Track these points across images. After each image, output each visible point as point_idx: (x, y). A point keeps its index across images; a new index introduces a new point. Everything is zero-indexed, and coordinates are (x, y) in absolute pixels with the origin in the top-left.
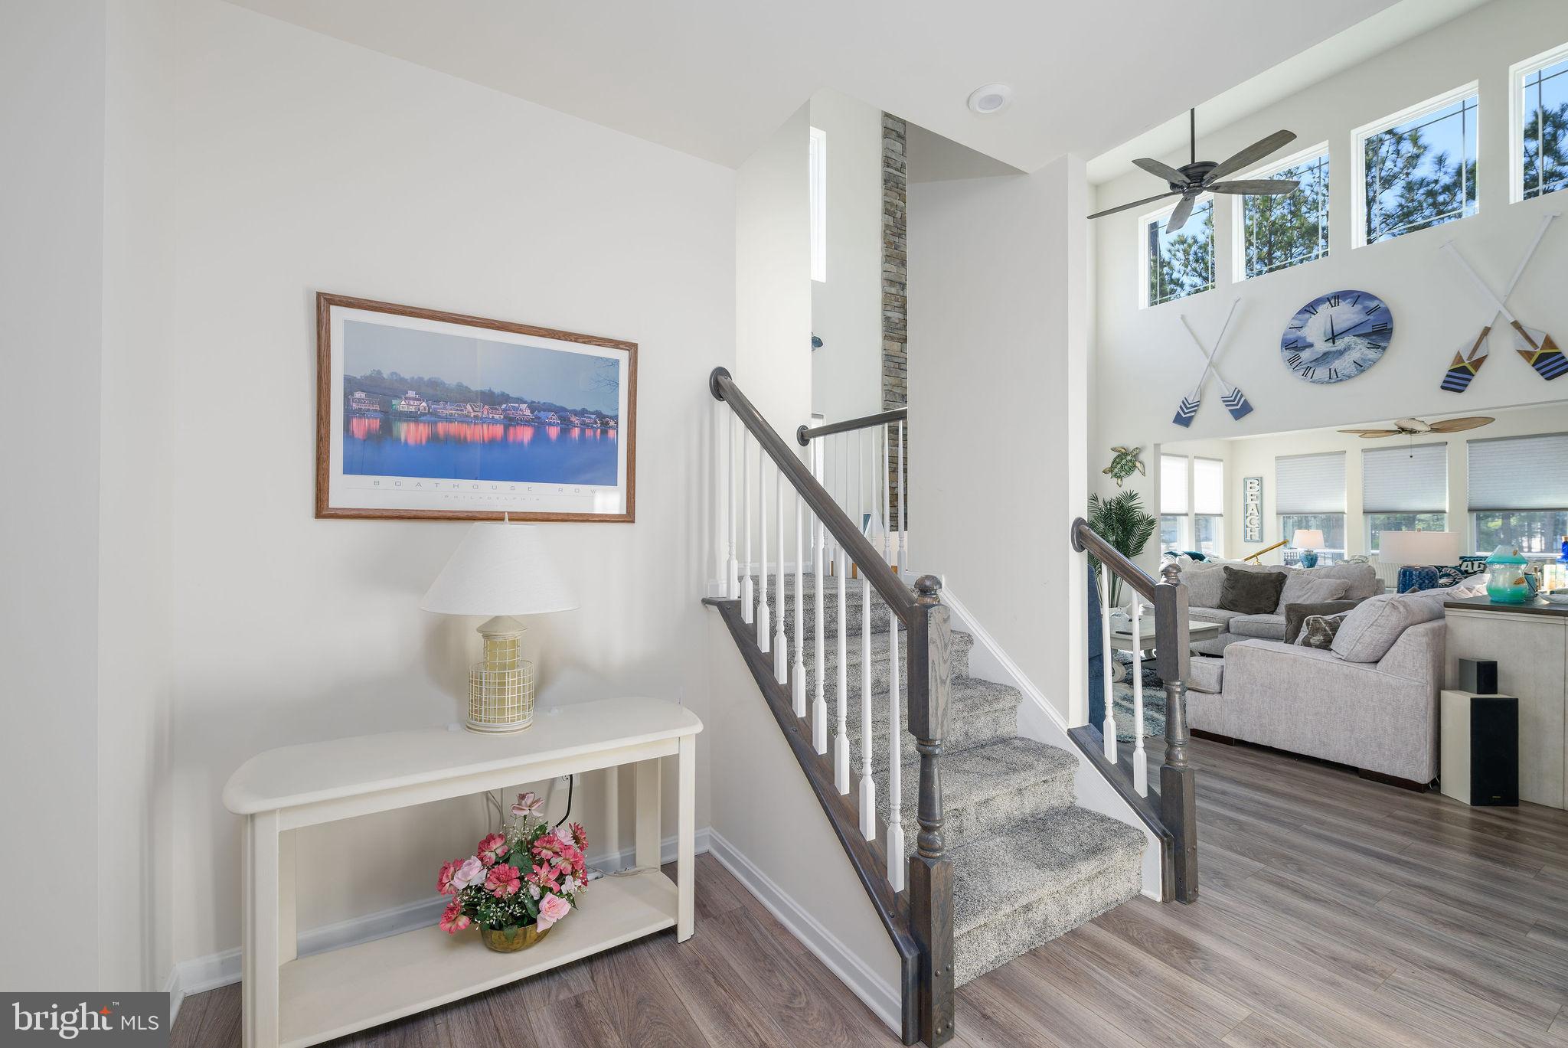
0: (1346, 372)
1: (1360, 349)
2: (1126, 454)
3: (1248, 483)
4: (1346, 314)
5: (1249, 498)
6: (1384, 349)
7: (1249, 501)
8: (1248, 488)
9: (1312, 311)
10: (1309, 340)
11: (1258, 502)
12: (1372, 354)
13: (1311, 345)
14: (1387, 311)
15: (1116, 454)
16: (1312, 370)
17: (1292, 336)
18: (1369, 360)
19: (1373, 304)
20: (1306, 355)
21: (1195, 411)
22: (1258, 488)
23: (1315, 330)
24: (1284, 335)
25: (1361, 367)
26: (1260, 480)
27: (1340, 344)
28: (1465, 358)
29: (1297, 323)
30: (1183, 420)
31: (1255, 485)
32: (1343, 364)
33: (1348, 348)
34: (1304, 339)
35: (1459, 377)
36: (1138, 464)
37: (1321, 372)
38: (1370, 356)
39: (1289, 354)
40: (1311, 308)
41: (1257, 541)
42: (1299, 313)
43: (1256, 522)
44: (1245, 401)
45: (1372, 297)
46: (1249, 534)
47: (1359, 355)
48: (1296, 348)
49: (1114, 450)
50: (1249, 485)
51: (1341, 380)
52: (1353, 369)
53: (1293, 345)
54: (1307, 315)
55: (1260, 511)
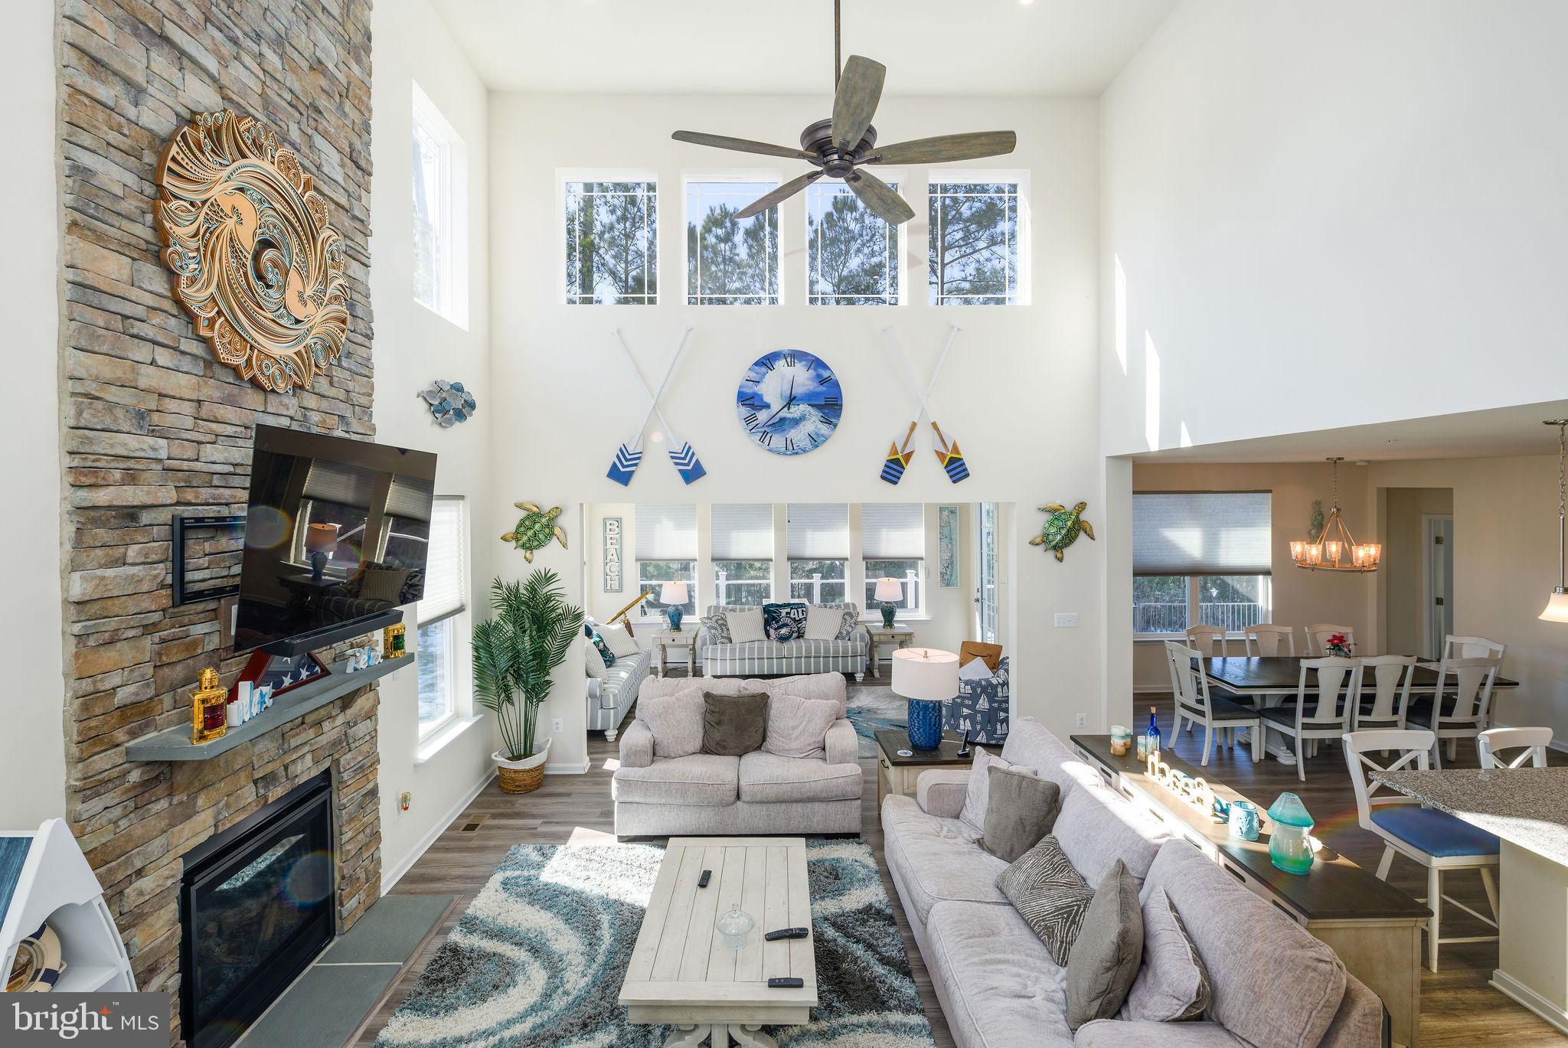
0: (802, 445)
1: (813, 422)
2: (540, 515)
3: (608, 524)
4: (802, 377)
5: (609, 542)
6: (835, 426)
7: (609, 545)
8: (608, 530)
9: (769, 365)
10: (766, 399)
11: (617, 547)
12: (824, 429)
13: (768, 406)
14: (837, 385)
15: (523, 514)
16: (769, 435)
17: (751, 389)
18: (822, 436)
19: (826, 374)
20: (763, 416)
21: (636, 465)
22: (617, 530)
23: (772, 388)
24: (740, 387)
25: (815, 441)
26: (619, 521)
27: (796, 411)
28: (899, 451)
29: (753, 375)
30: (620, 475)
31: (615, 527)
32: (798, 435)
33: (802, 418)
34: (760, 397)
35: (893, 470)
36: (557, 531)
37: (778, 440)
38: (823, 432)
39: (745, 411)
40: (767, 362)
41: (617, 591)
42: (756, 364)
43: (615, 568)
44: (697, 461)
45: (825, 367)
46: (609, 582)
47: (813, 428)
48: (752, 406)
49: (519, 506)
50: (608, 527)
51: (797, 453)
52: (806, 443)
53: (750, 401)
54: (764, 369)
55: (620, 558)
